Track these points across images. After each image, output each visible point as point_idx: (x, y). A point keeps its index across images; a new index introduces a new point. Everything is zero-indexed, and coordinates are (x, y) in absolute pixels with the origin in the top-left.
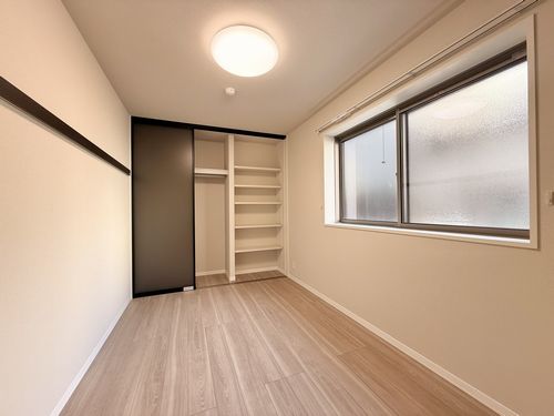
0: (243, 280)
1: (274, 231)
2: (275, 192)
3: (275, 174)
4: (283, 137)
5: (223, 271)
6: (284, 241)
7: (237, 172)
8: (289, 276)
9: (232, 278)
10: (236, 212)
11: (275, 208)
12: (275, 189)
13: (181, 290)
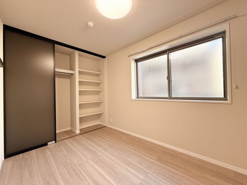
0: (84, 132)
1: (98, 104)
2: (98, 84)
3: (98, 75)
4: (104, 57)
5: (69, 129)
6: (105, 109)
7: (80, 73)
8: (108, 126)
9: (78, 132)
10: (80, 95)
11: (98, 93)
12: (98, 83)
13: (46, 144)
